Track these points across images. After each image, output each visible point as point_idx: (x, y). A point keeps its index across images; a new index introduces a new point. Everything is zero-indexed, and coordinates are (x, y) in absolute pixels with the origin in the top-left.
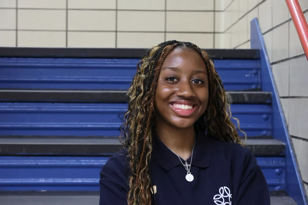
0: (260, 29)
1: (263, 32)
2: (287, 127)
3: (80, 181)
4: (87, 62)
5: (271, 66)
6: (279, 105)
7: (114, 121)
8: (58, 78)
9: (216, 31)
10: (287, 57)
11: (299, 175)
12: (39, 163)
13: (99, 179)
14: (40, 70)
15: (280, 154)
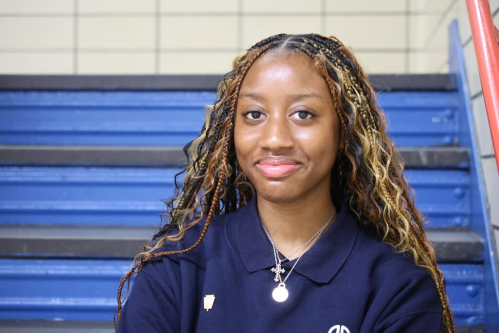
0: (459, 38)
1: (463, 41)
2: (488, 211)
5: (472, 102)
6: (478, 171)
12: (51, 272)
15: (476, 259)
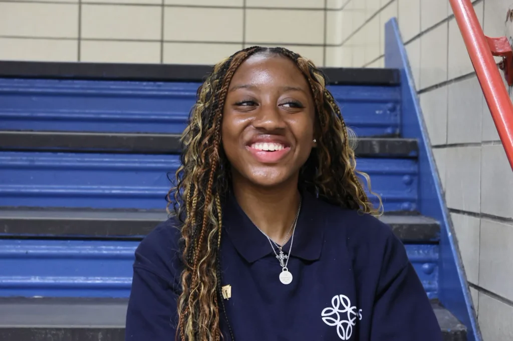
0: (400, 35)
1: (406, 40)
2: (443, 195)
3: (98, 281)
4: (112, 87)
5: (419, 95)
6: (430, 159)
7: (156, 183)
8: (64, 112)
9: (328, 42)
10: (444, 79)
11: (462, 273)
12: (31, 251)
13: (132, 278)
14: (34, 99)
15: (432, 240)
